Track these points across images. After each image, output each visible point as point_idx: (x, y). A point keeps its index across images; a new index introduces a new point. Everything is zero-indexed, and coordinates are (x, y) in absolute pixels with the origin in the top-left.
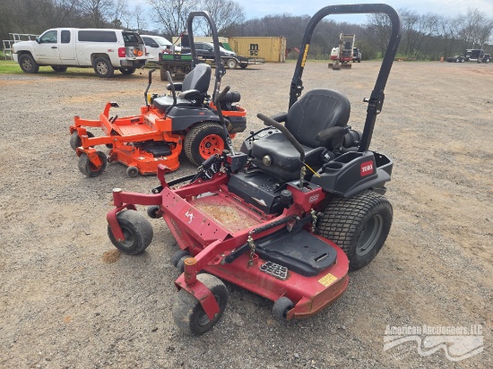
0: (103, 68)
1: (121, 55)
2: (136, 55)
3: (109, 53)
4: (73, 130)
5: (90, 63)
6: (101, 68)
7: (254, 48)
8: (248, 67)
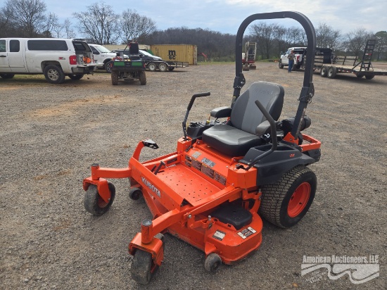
0: (54, 75)
1: (72, 62)
2: (86, 62)
3: (60, 61)
4: (87, 185)
5: (40, 70)
6: (53, 75)
7: (172, 53)
8: (175, 69)
